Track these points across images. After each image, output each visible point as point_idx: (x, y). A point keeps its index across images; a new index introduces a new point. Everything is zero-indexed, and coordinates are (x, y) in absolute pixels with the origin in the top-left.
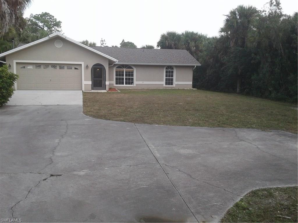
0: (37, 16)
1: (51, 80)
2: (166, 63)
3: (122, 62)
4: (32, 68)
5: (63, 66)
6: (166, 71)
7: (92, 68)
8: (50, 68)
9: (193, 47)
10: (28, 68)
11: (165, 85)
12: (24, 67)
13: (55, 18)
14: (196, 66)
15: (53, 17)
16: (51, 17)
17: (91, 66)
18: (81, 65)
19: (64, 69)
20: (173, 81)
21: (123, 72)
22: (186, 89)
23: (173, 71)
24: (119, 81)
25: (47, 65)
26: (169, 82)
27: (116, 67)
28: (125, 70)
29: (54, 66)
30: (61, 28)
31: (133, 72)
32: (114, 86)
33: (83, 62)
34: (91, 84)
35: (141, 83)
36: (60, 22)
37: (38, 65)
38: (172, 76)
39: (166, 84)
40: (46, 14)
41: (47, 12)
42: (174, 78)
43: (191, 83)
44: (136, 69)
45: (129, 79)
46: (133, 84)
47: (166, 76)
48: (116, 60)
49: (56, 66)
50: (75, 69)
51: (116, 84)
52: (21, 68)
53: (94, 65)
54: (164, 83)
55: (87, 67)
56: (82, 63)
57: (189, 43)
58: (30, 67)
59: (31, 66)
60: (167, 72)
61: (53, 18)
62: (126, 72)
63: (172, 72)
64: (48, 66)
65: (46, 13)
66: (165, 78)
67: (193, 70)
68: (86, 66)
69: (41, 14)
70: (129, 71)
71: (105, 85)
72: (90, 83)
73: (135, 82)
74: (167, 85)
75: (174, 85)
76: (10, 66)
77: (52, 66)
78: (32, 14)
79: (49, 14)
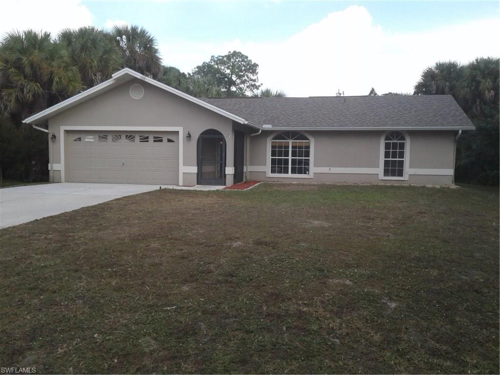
0: (221, 58)
1: (123, 164)
2: (385, 126)
3: (283, 126)
4: (92, 140)
5: (146, 136)
6: (386, 143)
7: (199, 139)
8: (124, 140)
9: (489, 92)
10: (87, 140)
11: (381, 176)
12: (80, 139)
13: (249, 59)
14: (462, 131)
15: (247, 57)
16: (244, 57)
17: (196, 136)
18: (177, 133)
19: (148, 141)
20: (403, 167)
21: (288, 147)
22: (430, 186)
23: (404, 143)
24: (279, 166)
25: (117, 135)
26: (394, 168)
27: (272, 137)
28: (291, 142)
29: (130, 135)
30: (258, 75)
31: (308, 147)
32: (267, 176)
33: (182, 128)
34: (196, 172)
35: (325, 170)
36: (256, 65)
37: (103, 135)
38: (402, 155)
39: (386, 173)
40: (235, 54)
41: (237, 51)
42: (407, 159)
43: (451, 172)
44: (315, 140)
45: (300, 162)
46: (307, 172)
47: (387, 155)
48: (244, 120)
49: (134, 136)
50: (169, 141)
51: (273, 171)
52: (75, 141)
53: (204, 133)
54: (380, 170)
55: (189, 136)
56: (180, 129)
57: (478, 83)
58: (89, 139)
59: (91, 137)
60: (387, 146)
61: (246, 60)
62: (293, 147)
63: (402, 146)
64: (120, 136)
65: (235, 52)
66: (382, 159)
67: (455, 141)
68: (187, 135)
69: (227, 54)
70: (301, 145)
71: (225, 175)
72: (194, 170)
73: (313, 169)
74: (388, 176)
75: (405, 177)
76: (54, 137)
77: (127, 136)
78: (214, 56)
79: (241, 53)
